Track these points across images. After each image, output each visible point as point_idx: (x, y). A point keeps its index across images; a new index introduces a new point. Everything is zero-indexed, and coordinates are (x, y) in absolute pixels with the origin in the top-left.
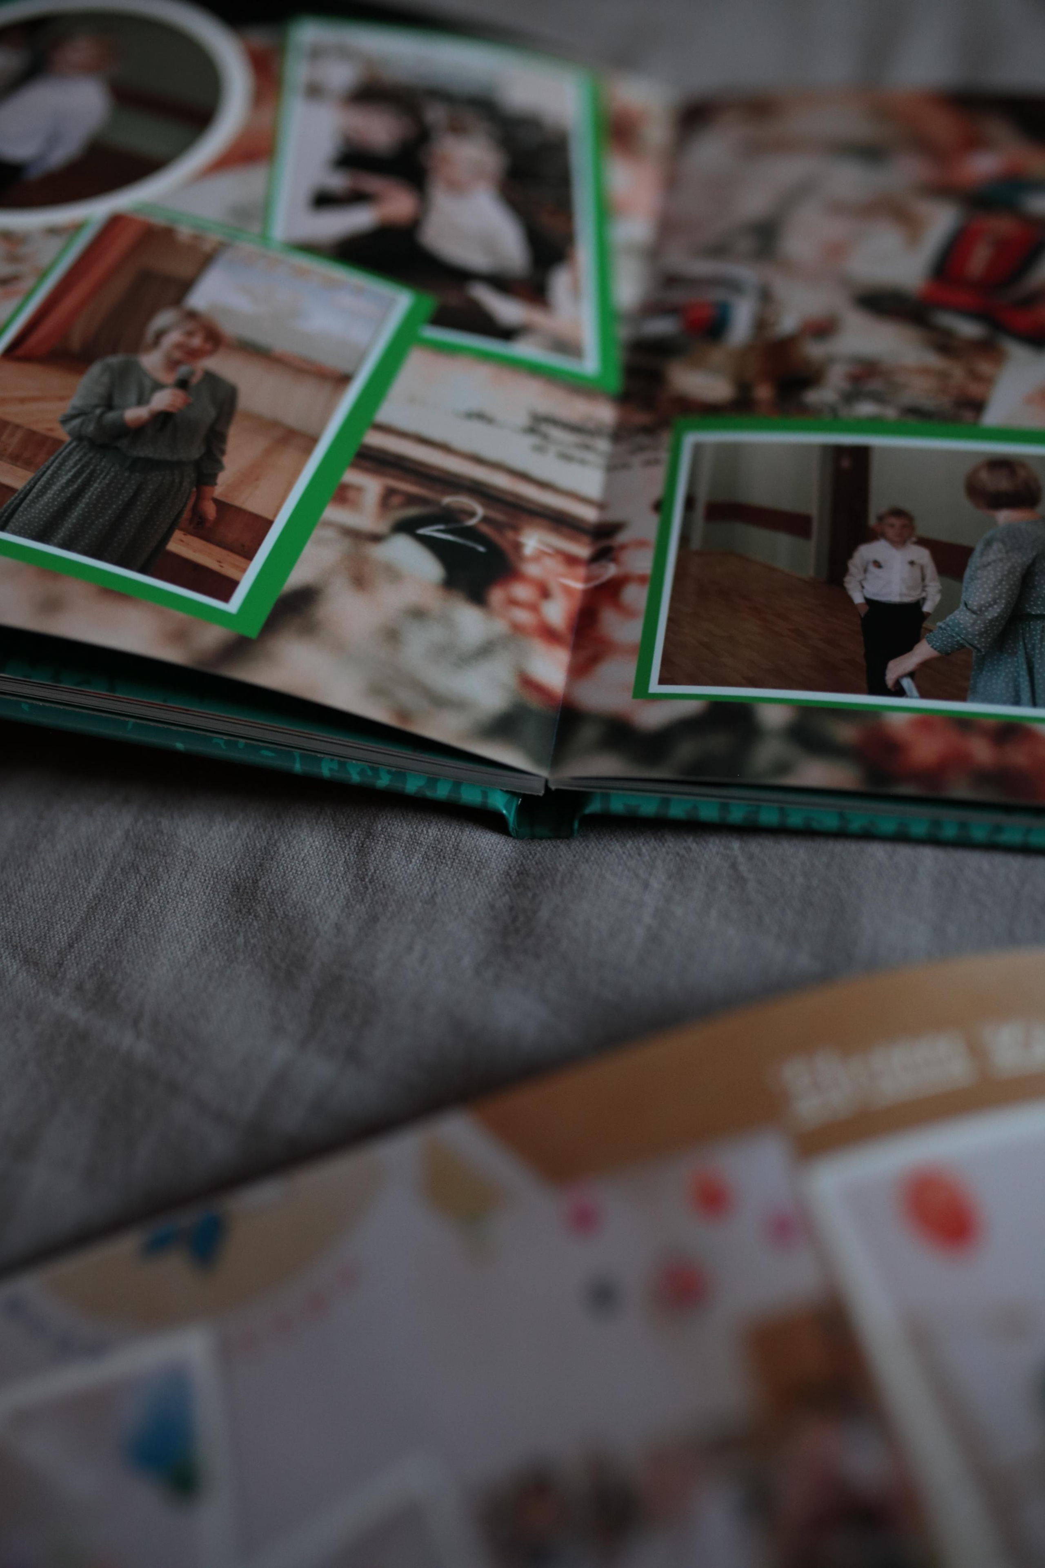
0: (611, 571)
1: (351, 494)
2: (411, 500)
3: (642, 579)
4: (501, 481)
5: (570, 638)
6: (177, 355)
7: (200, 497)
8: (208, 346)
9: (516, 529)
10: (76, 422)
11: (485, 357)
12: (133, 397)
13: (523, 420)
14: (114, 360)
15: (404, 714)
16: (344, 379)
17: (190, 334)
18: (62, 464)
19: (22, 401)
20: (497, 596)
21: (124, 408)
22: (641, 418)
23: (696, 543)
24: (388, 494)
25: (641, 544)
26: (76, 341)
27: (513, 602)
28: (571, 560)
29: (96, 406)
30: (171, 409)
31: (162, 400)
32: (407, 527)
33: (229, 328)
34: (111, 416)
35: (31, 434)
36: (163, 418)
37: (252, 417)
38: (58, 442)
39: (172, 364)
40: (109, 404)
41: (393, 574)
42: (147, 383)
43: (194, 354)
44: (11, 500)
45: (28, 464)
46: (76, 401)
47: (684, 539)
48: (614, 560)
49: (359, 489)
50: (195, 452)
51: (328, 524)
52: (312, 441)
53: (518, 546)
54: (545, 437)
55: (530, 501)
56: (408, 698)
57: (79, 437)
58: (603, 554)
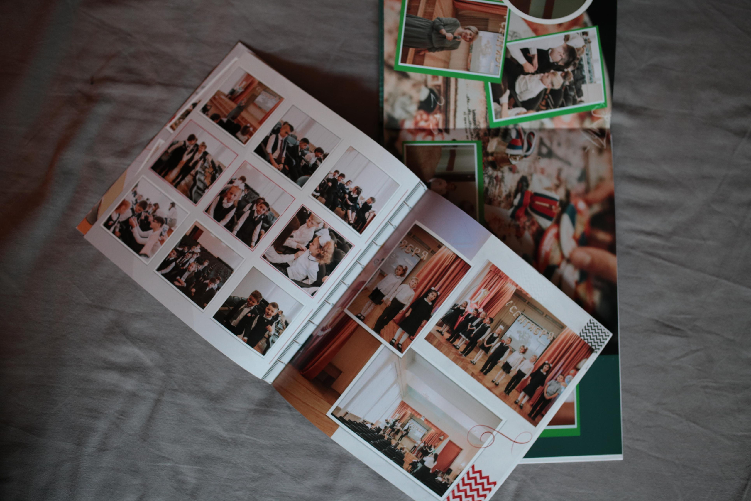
0: (435, 133)
1: (436, 79)
2: (439, 91)
3: (433, 139)
4: (452, 107)
5: (417, 128)
6: (463, 34)
7: (424, 50)
8: (468, 40)
9: (440, 112)
10: (438, 21)
11: (487, 97)
12: (448, 29)
13: (472, 109)
14: (458, 22)
15: (387, 100)
16: (468, 70)
17: (471, 35)
18: (426, 22)
19: (441, 8)
20: (422, 112)
21: (445, 28)
22: (481, 134)
23: (443, 149)
24: (439, 86)
25: (443, 138)
26: (461, 13)
27: (421, 115)
28: (437, 125)
29: (444, 23)
30: (447, 38)
31: (449, 35)
32: (431, 91)
33: (475, 43)
34: (442, 27)
35: (433, 13)
36: (444, 37)
37: (450, 54)
38: (431, 19)
39: (460, 34)
40: (445, 25)
41: (419, 91)
42: (453, 31)
43: (465, 38)
44: (414, 16)
45: (424, 15)
46: (444, 18)
47: (444, 146)
48: (439, 133)
49: (438, 80)
50: (436, 46)
51: (426, 76)
52: (448, 68)
53: (436, 113)
54: (469, 114)
55: (449, 114)
56: (391, 100)
57: (434, 23)
58: (440, 131)
